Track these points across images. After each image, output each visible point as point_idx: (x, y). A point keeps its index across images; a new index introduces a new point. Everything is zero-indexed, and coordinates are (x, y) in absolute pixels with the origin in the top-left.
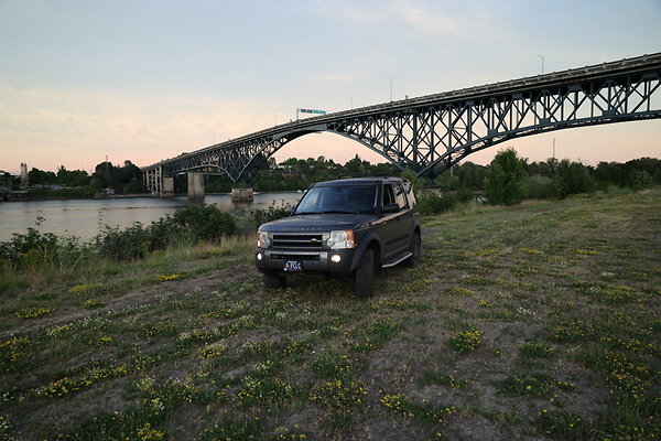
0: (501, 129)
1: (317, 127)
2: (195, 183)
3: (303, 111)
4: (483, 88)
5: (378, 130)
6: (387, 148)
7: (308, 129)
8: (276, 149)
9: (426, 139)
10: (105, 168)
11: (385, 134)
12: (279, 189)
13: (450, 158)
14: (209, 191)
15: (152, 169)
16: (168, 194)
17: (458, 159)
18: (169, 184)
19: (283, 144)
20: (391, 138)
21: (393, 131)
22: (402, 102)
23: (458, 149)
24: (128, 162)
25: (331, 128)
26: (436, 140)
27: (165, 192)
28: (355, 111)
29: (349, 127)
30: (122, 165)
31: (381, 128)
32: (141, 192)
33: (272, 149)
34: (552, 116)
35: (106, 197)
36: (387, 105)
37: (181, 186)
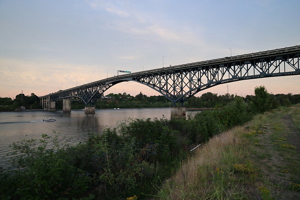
0: (214, 80)
1: (127, 79)
2: (67, 105)
3: (121, 71)
4: (206, 62)
5: (156, 80)
6: (161, 89)
7: (123, 79)
8: (107, 89)
9: (179, 85)
10: (21, 97)
11: (160, 82)
12: (105, 108)
13: (191, 93)
14: (72, 109)
15: (45, 98)
16: (52, 110)
17: (194, 94)
18: (53, 105)
19: (110, 87)
20: (163, 84)
21: (163, 81)
22: (168, 68)
23: (195, 89)
24: (33, 94)
25: (134, 79)
26: (184, 85)
27: (51, 109)
28: (146, 71)
29: (142, 79)
30: (30, 95)
31: (158, 79)
32: (39, 108)
33: (105, 89)
34: (237, 75)
35: (21, 111)
36: (161, 69)
37: (59, 106)
